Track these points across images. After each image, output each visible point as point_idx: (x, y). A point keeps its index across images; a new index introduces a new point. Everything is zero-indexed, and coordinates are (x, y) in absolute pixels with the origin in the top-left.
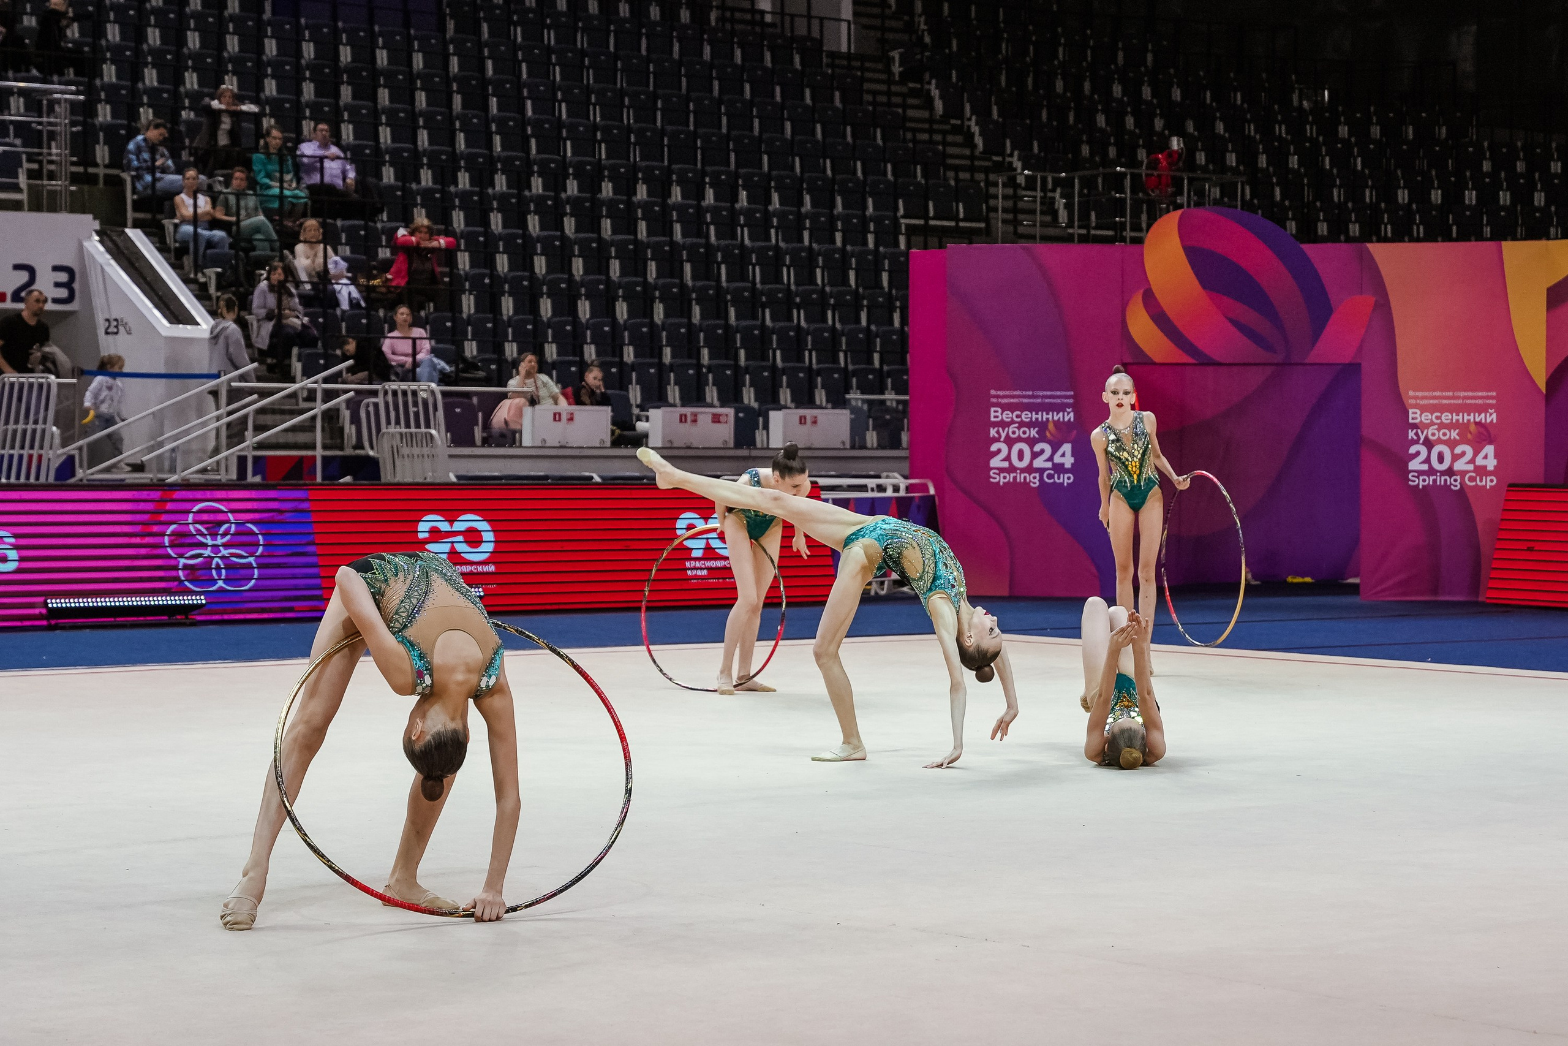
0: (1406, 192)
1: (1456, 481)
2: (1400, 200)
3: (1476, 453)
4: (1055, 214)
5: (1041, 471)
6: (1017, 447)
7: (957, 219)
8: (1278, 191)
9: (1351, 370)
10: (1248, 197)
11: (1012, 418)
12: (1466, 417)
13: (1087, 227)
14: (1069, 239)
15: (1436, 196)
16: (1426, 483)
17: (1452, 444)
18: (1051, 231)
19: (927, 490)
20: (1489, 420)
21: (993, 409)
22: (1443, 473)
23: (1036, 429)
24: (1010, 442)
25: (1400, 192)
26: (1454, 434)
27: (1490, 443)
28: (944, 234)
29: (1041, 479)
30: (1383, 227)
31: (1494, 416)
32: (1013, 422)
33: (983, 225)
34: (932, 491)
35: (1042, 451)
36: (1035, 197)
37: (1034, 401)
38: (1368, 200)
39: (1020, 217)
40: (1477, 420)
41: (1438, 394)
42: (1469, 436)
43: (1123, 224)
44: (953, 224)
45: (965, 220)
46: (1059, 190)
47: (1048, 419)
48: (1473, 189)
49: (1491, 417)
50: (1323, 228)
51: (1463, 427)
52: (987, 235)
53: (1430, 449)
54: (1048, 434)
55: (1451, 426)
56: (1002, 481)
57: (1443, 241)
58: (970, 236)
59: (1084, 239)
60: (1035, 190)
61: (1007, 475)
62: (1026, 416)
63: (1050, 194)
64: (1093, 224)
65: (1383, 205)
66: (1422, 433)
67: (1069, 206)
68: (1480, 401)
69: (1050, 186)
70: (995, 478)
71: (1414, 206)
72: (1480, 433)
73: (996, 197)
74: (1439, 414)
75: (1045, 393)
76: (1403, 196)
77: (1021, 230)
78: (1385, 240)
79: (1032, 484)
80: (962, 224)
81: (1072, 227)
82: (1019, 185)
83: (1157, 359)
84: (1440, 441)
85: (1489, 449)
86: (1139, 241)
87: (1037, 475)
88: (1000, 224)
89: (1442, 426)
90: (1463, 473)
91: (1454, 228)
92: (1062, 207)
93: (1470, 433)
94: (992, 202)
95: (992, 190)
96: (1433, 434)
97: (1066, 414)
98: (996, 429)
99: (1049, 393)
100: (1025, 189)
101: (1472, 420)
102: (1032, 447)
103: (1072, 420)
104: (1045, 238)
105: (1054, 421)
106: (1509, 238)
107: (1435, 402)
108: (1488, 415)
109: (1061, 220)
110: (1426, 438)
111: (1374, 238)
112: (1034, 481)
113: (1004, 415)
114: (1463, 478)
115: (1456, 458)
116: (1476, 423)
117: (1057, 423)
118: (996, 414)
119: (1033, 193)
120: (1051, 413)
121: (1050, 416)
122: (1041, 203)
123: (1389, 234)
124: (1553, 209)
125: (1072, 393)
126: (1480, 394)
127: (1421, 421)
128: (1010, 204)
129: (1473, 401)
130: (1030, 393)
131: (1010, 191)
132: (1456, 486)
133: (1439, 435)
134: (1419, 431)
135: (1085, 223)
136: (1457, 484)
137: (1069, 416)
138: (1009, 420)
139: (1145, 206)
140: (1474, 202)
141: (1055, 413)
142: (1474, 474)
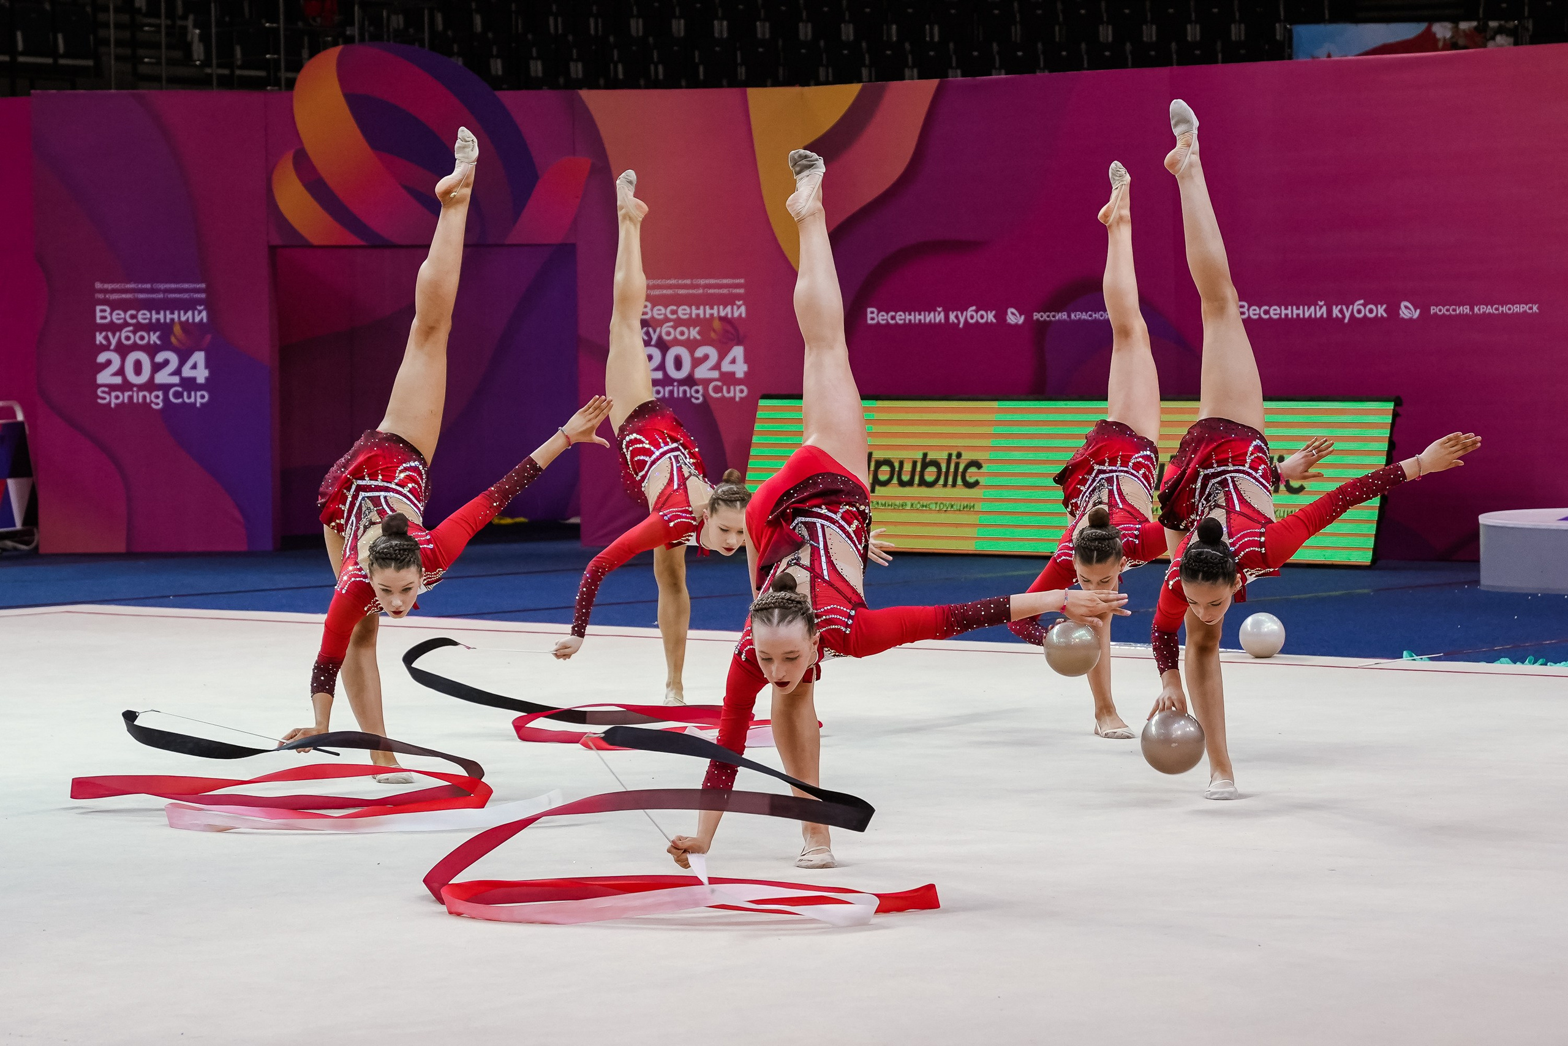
0: (641, 21)
1: (697, 392)
2: (633, 32)
3: (722, 356)
4: (187, 47)
5: (165, 388)
6: (132, 357)
7: (55, 54)
8: (478, 20)
9: (565, 253)
10: (440, 27)
11: (125, 319)
12: (708, 311)
13: (231, 66)
14: (204, 82)
15: (679, 27)
16: (661, 395)
17: (691, 345)
18: (182, 71)
19: (14, 416)
20: (736, 315)
21: (98, 308)
22: (682, 382)
23: (158, 333)
24: (123, 351)
25: (633, 22)
26: (694, 333)
27: (738, 344)
28: (38, 77)
29: (166, 399)
30: (612, 66)
31: (743, 309)
32: (126, 324)
33: (90, 63)
34: (20, 417)
35: (166, 362)
36: (158, 26)
37: (154, 296)
38: (592, 32)
39: (141, 52)
40: (722, 314)
41: (673, 282)
42: (713, 335)
43: (277, 62)
44: (50, 61)
45: (65, 56)
46: (191, 17)
47: (172, 320)
48: (722, 19)
49: (739, 311)
50: (537, 68)
51: (704, 324)
52: (96, 78)
53: (664, 353)
54: (173, 340)
55: (690, 323)
56: (114, 402)
57: (688, 87)
58: (71, 78)
59: (226, 82)
60: (158, 16)
61: (119, 393)
62: (143, 316)
63: (179, 23)
64: (239, 63)
65: (612, 39)
66: (655, 332)
67: (205, 38)
68: (725, 291)
69: (180, 11)
70: (104, 398)
71: (651, 40)
72: (726, 331)
73: (107, 25)
74: (674, 308)
75: (168, 286)
76: (636, 26)
77: (142, 69)
78: (613, 84)
79: (154, 406)
80: (62, 61)
81: (210, 66)
82: (139, 10)
83: (315, 241)
84: (676, 342)
85: (738, 351)
86: (291, 84)
87: (160, 393)
88: (113, 62)
89: (679, 323)
90: (706, 382)
91: (701, 69)
92: (196, 39)
93: (714, 331)
94: (102, 33)
95: (101, 17)
96: (668, 334)
97: (196, 313)
98: (104, 334)
99: (173, 286)
100: (147, 15)
101: (716, 315)
102: (152, 357)
103: (205, 320)
104: (175, 81)
105: (181, 323)
106: (769, 82)
107: (669, 292)
108: (735, 307)
109: (195, 56)
110: (660, 338)
111: (602, 82)
112: (157, 401)
113: (114, 317)
114: (706, 389)
115: (697, 362)
116: (721, 319)
117: (185, 326)
118: (103, 314)
119: (156, 21)
120: (176, 312)
121: (176, 316)
122: (167, 34)
123: (621, 76)
124: (822, 43)
125: (203, 286)
126: (725, 281)
127: (653, 317)
128: (126, 35)
129: (716, 291)
130: (148, 286)
131: (125, 18)
132: (697, 399)
133: (676, 334)
134: (651, 330)
135: (227, 60)
136: (699, 395)
137: (201, 316)
138: (121, 321)
139: (306, 39)
140: (725, 35)
141: (182, 313)
142: (719, 384)
